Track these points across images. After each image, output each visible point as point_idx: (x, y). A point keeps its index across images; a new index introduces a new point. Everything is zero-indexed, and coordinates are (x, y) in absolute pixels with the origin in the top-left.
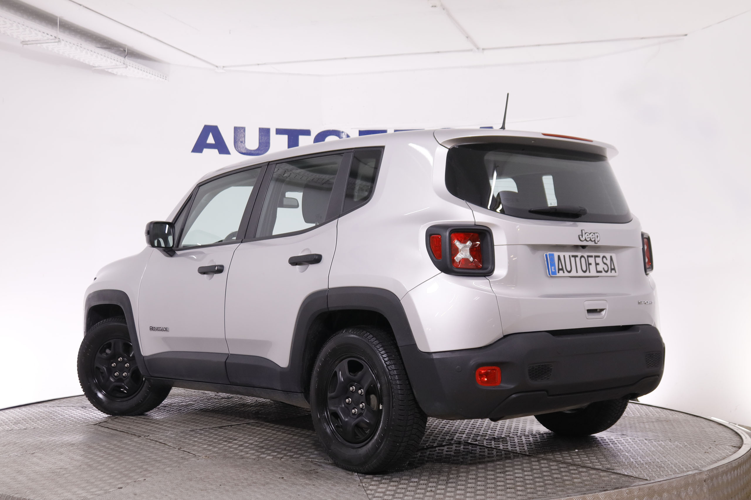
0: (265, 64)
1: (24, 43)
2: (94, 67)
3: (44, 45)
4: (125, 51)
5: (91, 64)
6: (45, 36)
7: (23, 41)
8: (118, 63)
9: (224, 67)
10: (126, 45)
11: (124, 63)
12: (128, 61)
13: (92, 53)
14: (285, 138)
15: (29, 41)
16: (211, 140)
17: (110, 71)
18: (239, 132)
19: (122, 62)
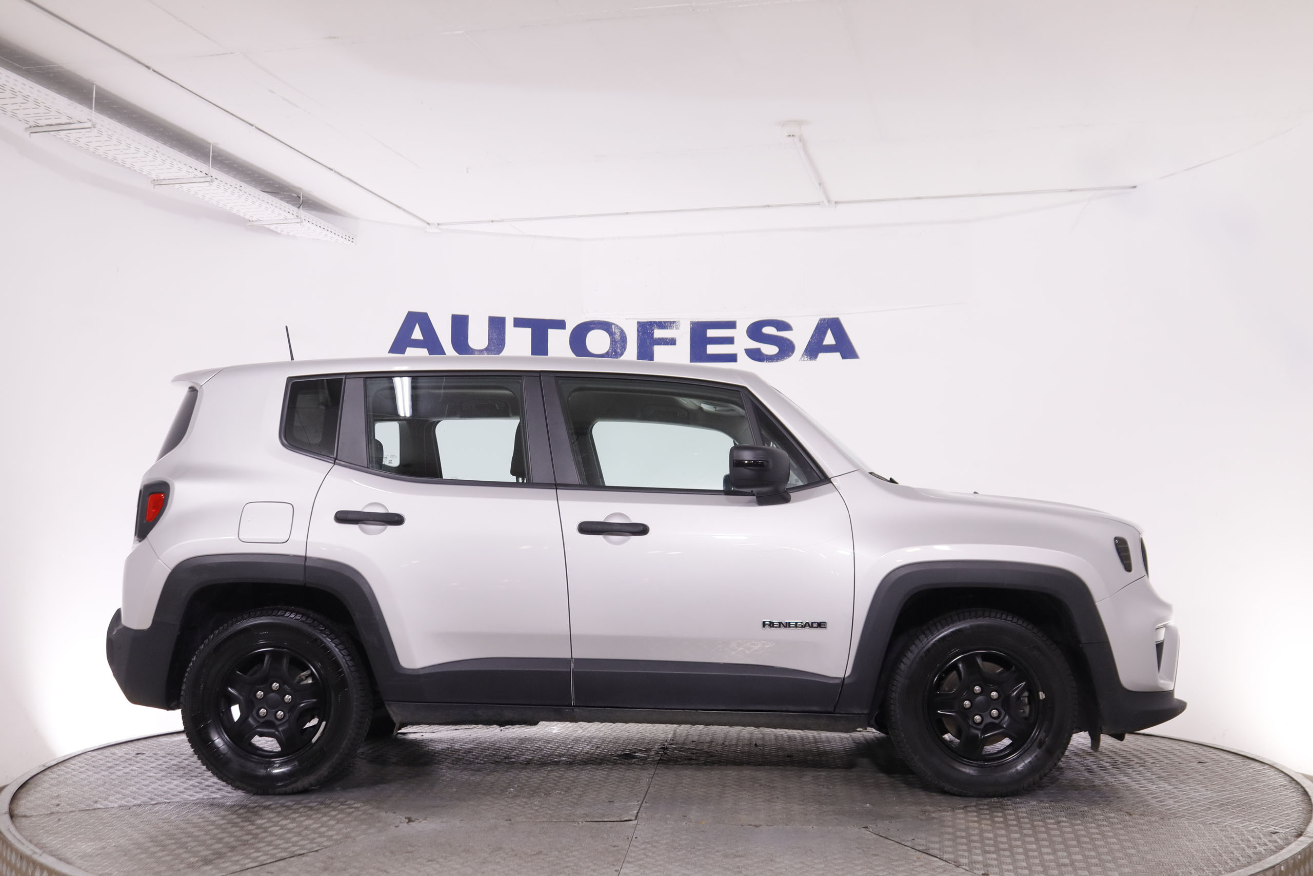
0: (502, 221)
1: (157, 182)
2: (250, 221)
3: (185, 186)
4: (300, 198)
5: (247, 217)
6: (193, 172)
7: (154, 180)
8: (289, 216)
9: (438, 224)
10: (301, 189)
11: (297, 216)
12: (303, 213)
13: (254, 200)
14: (527, 332)
15: (165, 179)
16: (417, 334)
17: (272, 227)
18: (460, 324)
19: (295, 214)
